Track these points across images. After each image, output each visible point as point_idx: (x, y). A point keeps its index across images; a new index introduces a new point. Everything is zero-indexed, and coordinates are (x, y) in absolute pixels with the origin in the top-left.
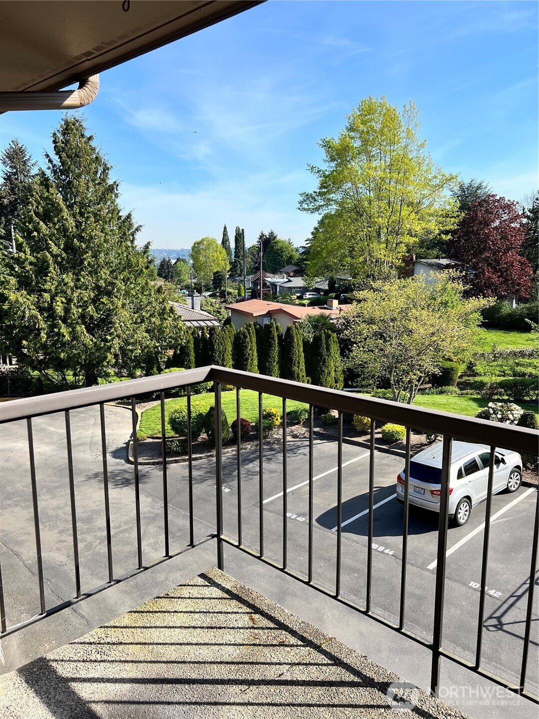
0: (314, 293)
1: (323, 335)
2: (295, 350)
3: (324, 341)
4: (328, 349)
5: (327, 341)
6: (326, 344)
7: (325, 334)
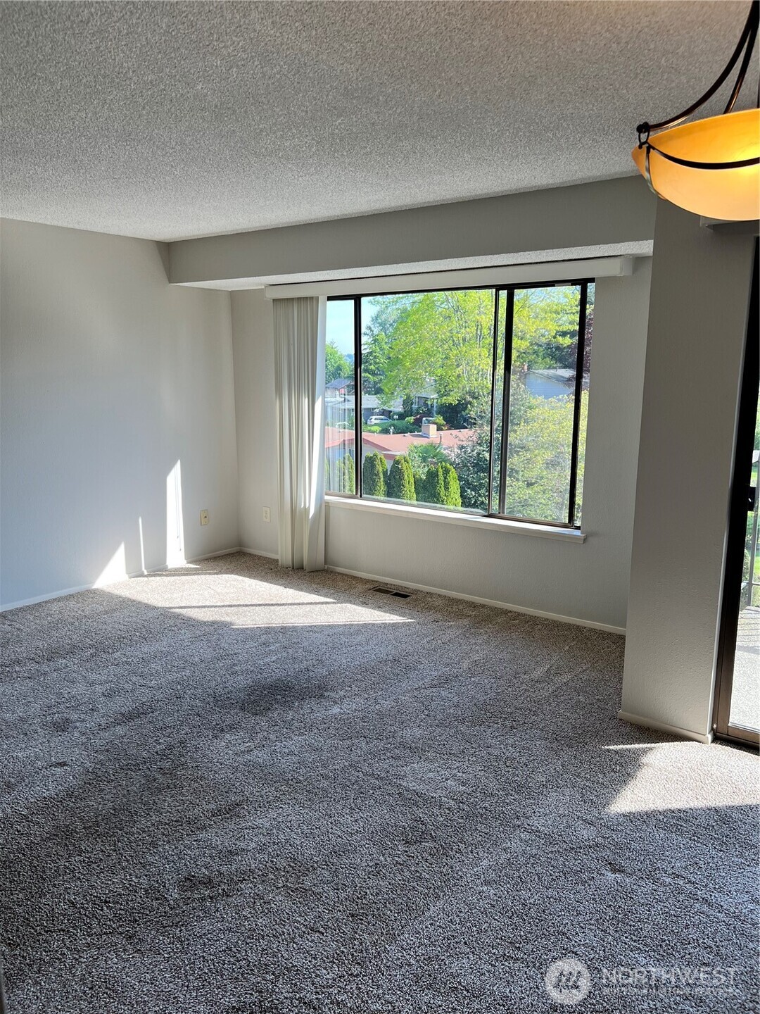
0: (382, 417)
1: (440, 470)
2: (405, 489)
3: (441, 477)
4: (447, 488)
5: (445, 478)
6: (445, 481)
7: (442, 468)
